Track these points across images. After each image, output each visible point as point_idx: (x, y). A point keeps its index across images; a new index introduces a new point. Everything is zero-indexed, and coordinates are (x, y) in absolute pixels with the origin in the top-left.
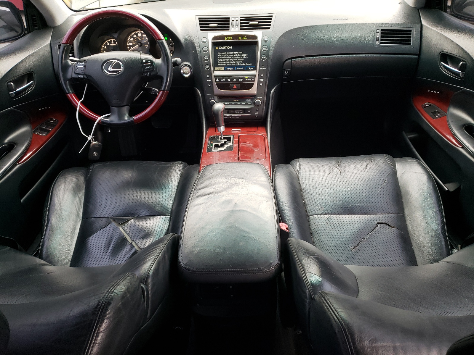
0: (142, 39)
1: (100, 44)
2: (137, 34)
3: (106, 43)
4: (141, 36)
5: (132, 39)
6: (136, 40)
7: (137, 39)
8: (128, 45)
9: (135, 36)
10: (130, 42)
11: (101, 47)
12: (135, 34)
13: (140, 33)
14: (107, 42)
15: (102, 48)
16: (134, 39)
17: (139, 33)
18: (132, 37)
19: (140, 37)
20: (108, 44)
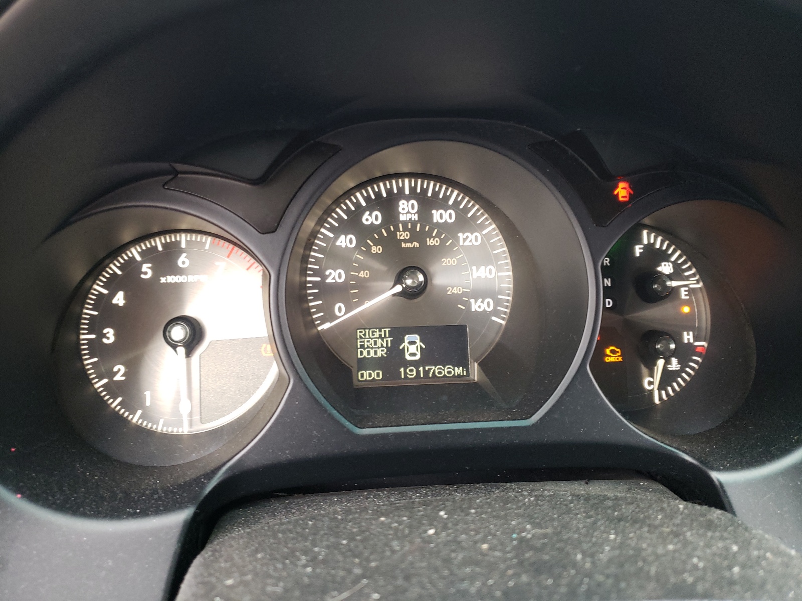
0: (430, 242)
1: (77, 273)
2: (388, 205)
3: (131, 267)
4: (415, 217)
5: (346, 241)
6: (376, 249)
7: (390, 243)
8: (315, 285)
9: (372, 218)
10: (336, 257)
11: (80, 293)
12: (372, 204)
13: (413, 194)
14: (135, 252)
15: (91, 299)
16: (361, 242)
17: (408, 198)
18: (352, 224)
19: (410, 226)
20: (147, 272)
